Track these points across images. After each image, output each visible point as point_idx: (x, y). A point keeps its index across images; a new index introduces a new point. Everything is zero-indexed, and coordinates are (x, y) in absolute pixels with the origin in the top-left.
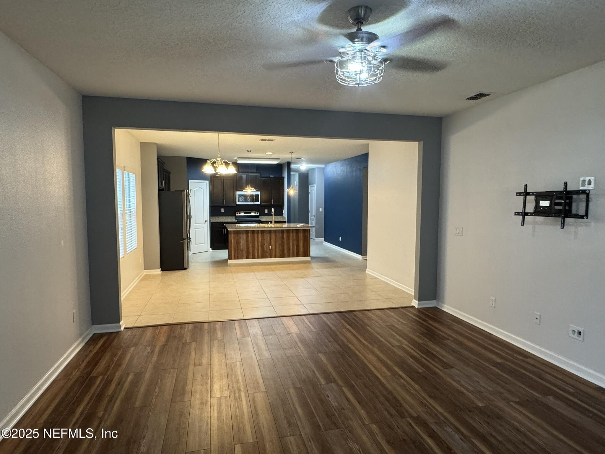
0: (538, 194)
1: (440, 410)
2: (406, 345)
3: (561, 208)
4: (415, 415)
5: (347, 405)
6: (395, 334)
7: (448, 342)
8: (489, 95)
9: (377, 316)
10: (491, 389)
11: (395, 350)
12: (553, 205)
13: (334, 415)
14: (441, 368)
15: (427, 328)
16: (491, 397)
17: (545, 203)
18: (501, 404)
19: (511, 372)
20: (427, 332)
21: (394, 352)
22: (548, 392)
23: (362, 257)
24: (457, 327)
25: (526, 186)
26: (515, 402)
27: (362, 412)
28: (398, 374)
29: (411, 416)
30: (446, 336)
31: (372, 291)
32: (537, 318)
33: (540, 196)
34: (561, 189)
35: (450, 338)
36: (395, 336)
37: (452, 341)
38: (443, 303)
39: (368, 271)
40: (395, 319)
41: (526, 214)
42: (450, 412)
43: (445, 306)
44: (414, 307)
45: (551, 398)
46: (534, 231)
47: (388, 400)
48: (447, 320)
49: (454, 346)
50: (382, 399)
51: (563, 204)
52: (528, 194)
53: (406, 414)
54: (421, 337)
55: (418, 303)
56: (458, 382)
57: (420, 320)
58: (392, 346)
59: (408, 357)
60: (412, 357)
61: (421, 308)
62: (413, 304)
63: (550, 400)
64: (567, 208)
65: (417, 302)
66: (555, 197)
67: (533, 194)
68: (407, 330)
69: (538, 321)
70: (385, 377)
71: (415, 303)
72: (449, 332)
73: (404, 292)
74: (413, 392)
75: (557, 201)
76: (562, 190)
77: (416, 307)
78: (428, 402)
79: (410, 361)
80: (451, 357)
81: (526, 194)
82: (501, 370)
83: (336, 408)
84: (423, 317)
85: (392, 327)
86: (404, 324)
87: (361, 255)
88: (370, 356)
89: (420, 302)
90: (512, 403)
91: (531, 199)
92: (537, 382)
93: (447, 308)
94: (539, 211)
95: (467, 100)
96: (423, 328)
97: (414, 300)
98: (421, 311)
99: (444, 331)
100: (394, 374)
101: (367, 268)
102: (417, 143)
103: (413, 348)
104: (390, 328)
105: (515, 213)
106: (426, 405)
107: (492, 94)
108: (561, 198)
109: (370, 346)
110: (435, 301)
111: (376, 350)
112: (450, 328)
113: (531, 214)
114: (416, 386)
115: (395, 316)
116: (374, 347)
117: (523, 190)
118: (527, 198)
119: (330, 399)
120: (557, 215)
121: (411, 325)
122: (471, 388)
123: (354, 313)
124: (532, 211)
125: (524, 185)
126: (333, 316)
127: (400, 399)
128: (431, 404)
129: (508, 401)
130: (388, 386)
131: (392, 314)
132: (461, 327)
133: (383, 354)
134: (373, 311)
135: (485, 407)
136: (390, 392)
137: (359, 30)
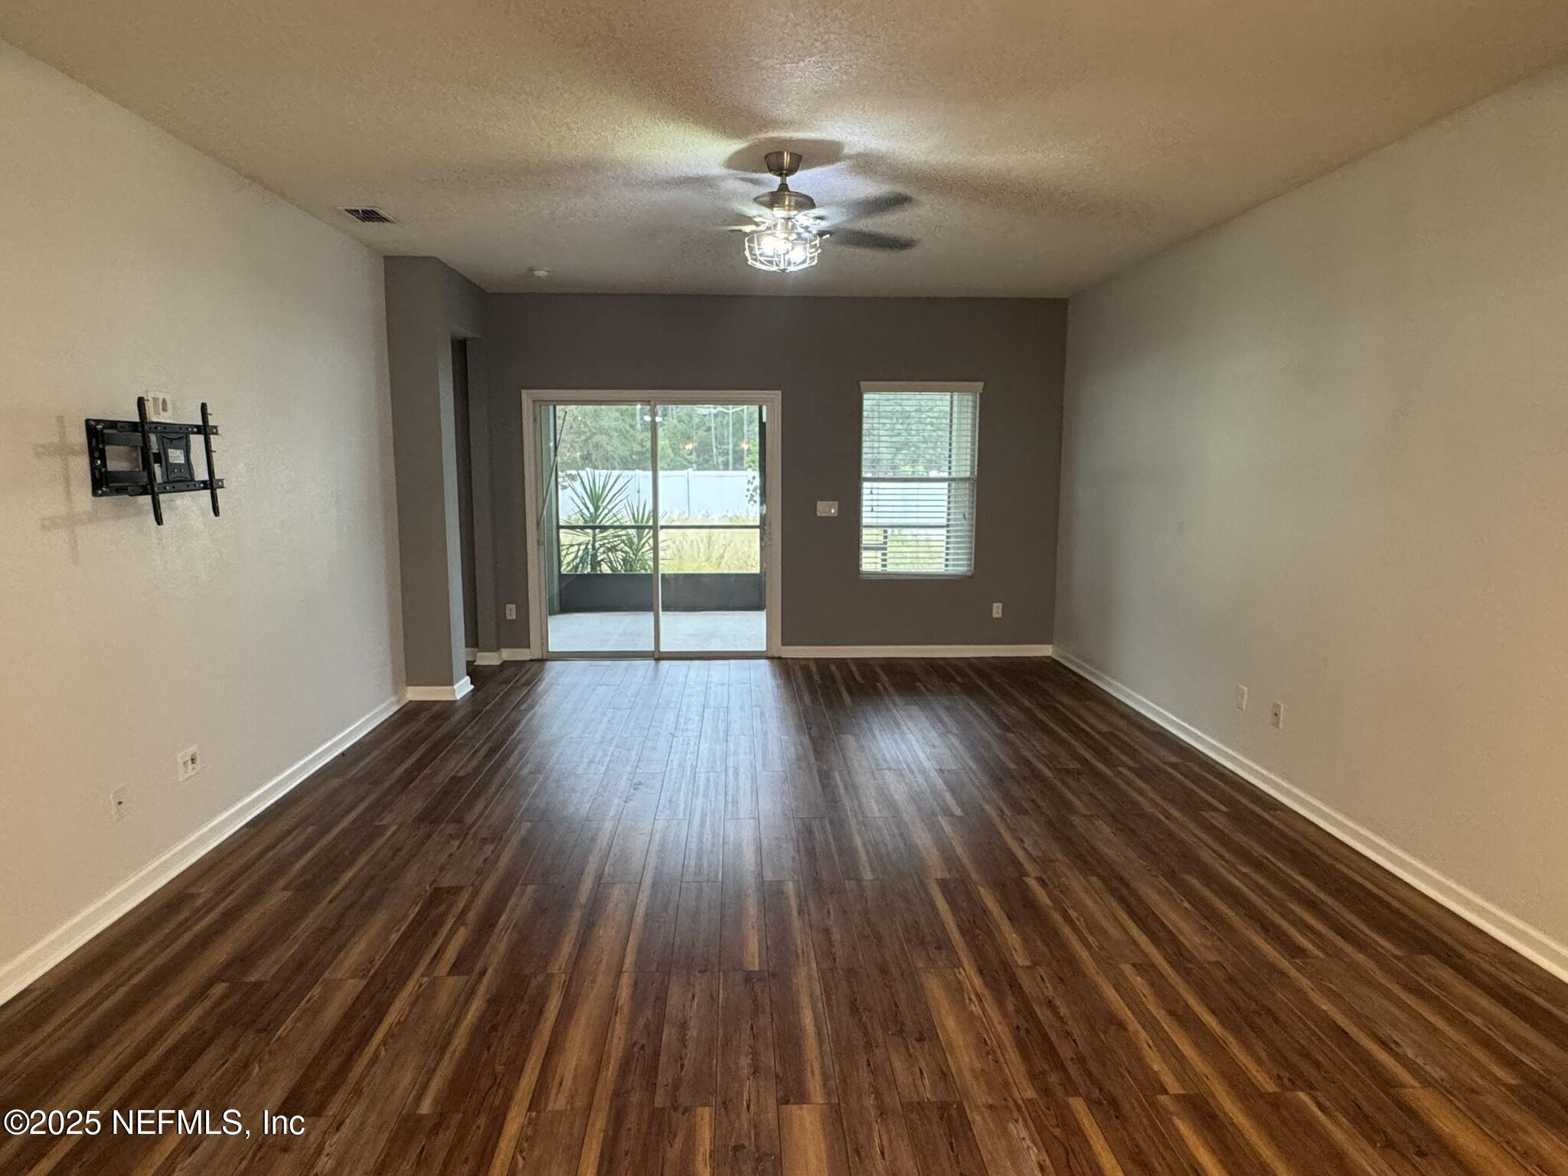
137: (784, 187)
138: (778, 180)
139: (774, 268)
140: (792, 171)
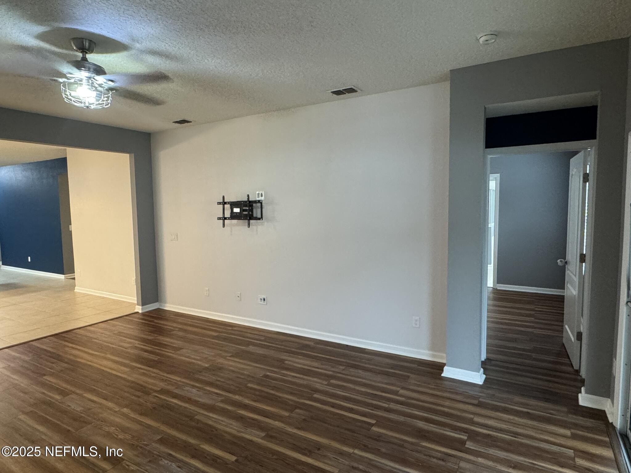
0: (232, 203)
1: (179, 379)
2: (138, 344)
3: (246, 213)
4: (159, 389)
5: (93, 405)
6: (125, 339)
7: (175, 332)
8: (191, 122)
9: (101, 328)
10: (213, 354)
11: (129, 351)
12: (242, 210)
13: (82, 417)
14: (173, 352)
15: (153, 326)
16: (214, 359)
17: (237, 210)
18: (221, 360)
19: (225, 339)
20: (155, 329)
21: (127, 353)
22: (249, 344)
23: (65, 277)
24: (180, 320)
25: (224, 197)
26: (230, 356)
27: (110, 404)
28: (136, 367)
29: (156, 391)
30: (172, 328)
31: (89, 308)
32: (238, 297)
33: (233, 205)
34: (245, 199)
35: (176, 329)
36: (125, 340)
37: (179, 331)
38: (165, 303)
39: (77, 289)
40: (121, 326)
41: (225, 219)
42: (185, 378)
43: (167, 305)
44: (138, 312)
45: (251, 347)
46: (231, 231)
47: (132, 388)
48: (171, 316)
49: (180, 334)
50: (126, 389)
51: (248, 210)
52: (225, 203)
53: (151, 391)
54: (151, 334)
55: (142, 309)
56: (188, 357)
57: (147, 322)
58: (126, 348)
59: (142, 352)
60: (146, 351)
61: (145, 312)
62: (136, 311)
63: (251, 348)
64: (250, 213)
65: (141, 307)
66: (242, 205)
67: (229, 203)
68: (136, 333)
69: (239, 298)
70: (124, 373)
71: (139, 309)
72: (175, 325)
73: (124, 302)
74: (153, 375)
75: (244, 208)
76: (247, 200)
77: (140, 312)
78: (167, 377)
79: (146, 355)
80: (179, 342)
81: (224, 203)
82: (219, 340)
83: (82, 411)
84: (149, 319)
85: (120, 334)
86: (132, 329)
87: (64, 274)
88: (105, 362)
89: (143, 307)
90: (228, 358)
91: (227, 206)
92: (241, 340)
93: (169, 307)
94: (234, 216)
95: (174, 123)
96: (151, 327)
97: (137, 306)
98: (146, 315)
99: (169, 325)
100: (133, 368)
101: (75, 286)
102: (128, 155)
103: (145, 344)
104: (118, 335)
105: (218, 218)
106: (166, 380)
107: (193, 122)
108: (246, 206)
109: (103, 355)
110: (157, 303)
111: (109, 356)
112: (174, 322)
113: (229, 219)
114: (155, 370)
115: (120, 324)
116: (107, 354)
117: (222, 201)
118: (225, 207)
119: (73, 407)
120: (245, 218)
121: (139, 328)
122: (199, 358)
123: (74, 331)
124: (229, 216)
125: (222, 196)
126: (48, 340)
127: (142, 383)
128: (170, 378)
129: (225, 358)
130: (130, 378)
131: (117, 323)
132: (184, 319)
133: (118, 357)
134: (96, 325)
135: (210, 366)
136: (133, 382)
137: (84, 59)
138: (81, 55)
139: (83, 105)
140: (90, 50)
